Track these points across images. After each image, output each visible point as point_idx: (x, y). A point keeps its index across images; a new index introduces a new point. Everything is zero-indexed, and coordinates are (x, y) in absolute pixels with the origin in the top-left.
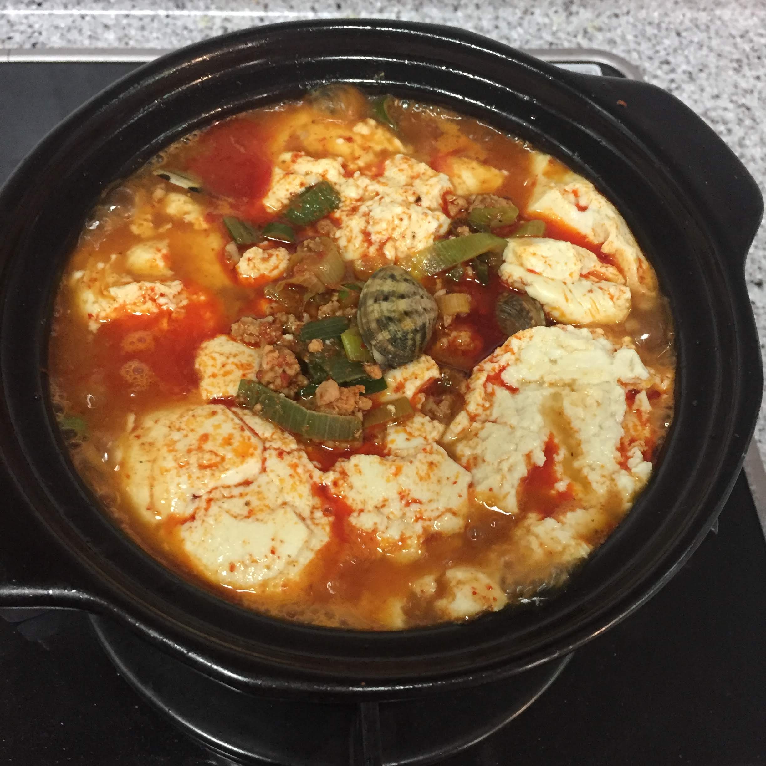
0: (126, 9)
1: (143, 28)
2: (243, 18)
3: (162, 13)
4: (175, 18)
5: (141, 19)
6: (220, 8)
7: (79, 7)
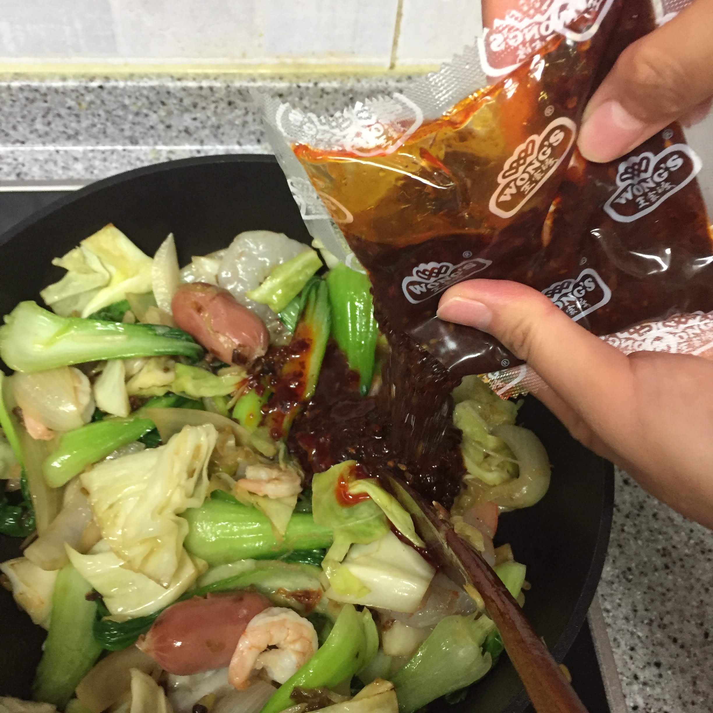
0: (92, 146)
1: (105, 160)
2: (184, 151)
3: (120, 148)
4: (130, 151)
5: (103, 152)
6: (165, 144)
7: (54, 144)
